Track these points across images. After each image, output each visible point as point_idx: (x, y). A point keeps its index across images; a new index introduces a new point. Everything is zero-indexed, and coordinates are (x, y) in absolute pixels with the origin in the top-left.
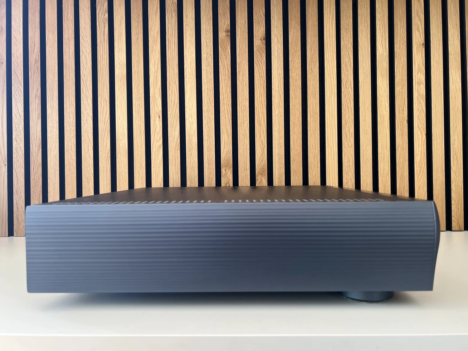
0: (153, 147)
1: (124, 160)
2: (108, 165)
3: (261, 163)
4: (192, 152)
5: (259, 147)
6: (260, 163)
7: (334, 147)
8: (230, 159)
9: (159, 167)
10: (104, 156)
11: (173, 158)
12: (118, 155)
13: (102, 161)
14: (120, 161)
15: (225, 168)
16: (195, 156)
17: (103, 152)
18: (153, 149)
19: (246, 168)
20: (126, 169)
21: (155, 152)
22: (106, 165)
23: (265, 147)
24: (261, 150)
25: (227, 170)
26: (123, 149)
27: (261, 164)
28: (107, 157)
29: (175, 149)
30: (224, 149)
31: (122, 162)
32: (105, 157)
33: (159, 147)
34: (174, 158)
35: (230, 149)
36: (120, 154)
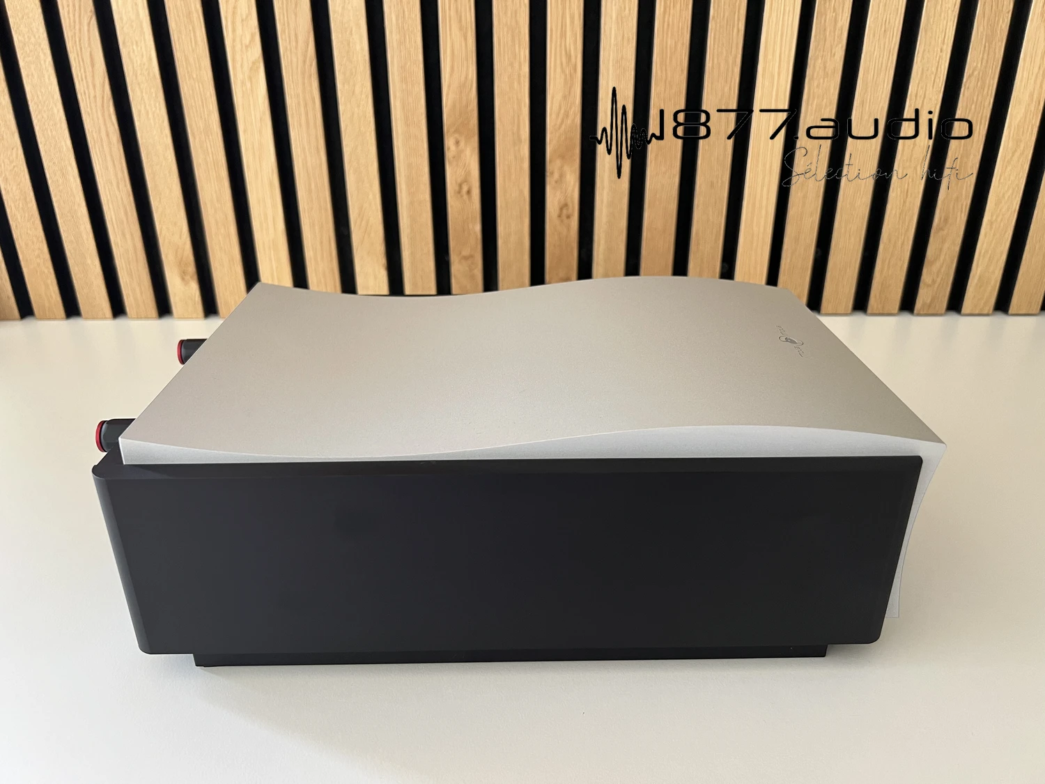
0: (234, 68)
1: (154, 109)
2: (109, 124)
3: (562, 122)
4: (354, 85)
5: (559, 70)
6: (559, 120)
7: (781, 76)
8: (470, 108)
9: (260, 132)
10: (92, 95)
11: (299, 103)
12: (133, 91)
13: (89, 110)
14: (143, 111)
15: (457, 135)
16: (363, 96)
17: (87, 82)
18: (235, 75)
19: (519, 136)
20: (167, 136)
21: (243, 83)
22: (105, 124)
23: (575, 70)
24: (565, 79)
25: (462, 144)
26: (146, 73)
27: (563, 127)
28: (103, 98)
29: (303, 73)
30: (451, 75)
31: (150, 116)
32: (95, 97)
33: (253, 69)
34: (302, 103)
35: (470, 76)
36: (137, 89)
